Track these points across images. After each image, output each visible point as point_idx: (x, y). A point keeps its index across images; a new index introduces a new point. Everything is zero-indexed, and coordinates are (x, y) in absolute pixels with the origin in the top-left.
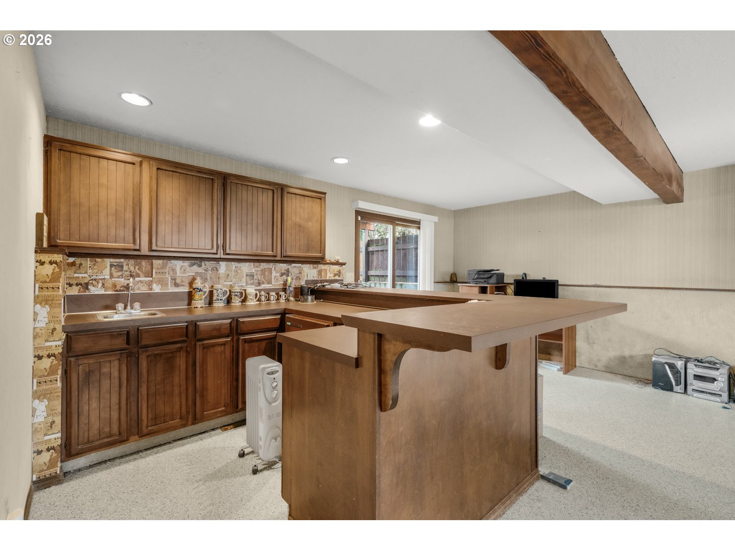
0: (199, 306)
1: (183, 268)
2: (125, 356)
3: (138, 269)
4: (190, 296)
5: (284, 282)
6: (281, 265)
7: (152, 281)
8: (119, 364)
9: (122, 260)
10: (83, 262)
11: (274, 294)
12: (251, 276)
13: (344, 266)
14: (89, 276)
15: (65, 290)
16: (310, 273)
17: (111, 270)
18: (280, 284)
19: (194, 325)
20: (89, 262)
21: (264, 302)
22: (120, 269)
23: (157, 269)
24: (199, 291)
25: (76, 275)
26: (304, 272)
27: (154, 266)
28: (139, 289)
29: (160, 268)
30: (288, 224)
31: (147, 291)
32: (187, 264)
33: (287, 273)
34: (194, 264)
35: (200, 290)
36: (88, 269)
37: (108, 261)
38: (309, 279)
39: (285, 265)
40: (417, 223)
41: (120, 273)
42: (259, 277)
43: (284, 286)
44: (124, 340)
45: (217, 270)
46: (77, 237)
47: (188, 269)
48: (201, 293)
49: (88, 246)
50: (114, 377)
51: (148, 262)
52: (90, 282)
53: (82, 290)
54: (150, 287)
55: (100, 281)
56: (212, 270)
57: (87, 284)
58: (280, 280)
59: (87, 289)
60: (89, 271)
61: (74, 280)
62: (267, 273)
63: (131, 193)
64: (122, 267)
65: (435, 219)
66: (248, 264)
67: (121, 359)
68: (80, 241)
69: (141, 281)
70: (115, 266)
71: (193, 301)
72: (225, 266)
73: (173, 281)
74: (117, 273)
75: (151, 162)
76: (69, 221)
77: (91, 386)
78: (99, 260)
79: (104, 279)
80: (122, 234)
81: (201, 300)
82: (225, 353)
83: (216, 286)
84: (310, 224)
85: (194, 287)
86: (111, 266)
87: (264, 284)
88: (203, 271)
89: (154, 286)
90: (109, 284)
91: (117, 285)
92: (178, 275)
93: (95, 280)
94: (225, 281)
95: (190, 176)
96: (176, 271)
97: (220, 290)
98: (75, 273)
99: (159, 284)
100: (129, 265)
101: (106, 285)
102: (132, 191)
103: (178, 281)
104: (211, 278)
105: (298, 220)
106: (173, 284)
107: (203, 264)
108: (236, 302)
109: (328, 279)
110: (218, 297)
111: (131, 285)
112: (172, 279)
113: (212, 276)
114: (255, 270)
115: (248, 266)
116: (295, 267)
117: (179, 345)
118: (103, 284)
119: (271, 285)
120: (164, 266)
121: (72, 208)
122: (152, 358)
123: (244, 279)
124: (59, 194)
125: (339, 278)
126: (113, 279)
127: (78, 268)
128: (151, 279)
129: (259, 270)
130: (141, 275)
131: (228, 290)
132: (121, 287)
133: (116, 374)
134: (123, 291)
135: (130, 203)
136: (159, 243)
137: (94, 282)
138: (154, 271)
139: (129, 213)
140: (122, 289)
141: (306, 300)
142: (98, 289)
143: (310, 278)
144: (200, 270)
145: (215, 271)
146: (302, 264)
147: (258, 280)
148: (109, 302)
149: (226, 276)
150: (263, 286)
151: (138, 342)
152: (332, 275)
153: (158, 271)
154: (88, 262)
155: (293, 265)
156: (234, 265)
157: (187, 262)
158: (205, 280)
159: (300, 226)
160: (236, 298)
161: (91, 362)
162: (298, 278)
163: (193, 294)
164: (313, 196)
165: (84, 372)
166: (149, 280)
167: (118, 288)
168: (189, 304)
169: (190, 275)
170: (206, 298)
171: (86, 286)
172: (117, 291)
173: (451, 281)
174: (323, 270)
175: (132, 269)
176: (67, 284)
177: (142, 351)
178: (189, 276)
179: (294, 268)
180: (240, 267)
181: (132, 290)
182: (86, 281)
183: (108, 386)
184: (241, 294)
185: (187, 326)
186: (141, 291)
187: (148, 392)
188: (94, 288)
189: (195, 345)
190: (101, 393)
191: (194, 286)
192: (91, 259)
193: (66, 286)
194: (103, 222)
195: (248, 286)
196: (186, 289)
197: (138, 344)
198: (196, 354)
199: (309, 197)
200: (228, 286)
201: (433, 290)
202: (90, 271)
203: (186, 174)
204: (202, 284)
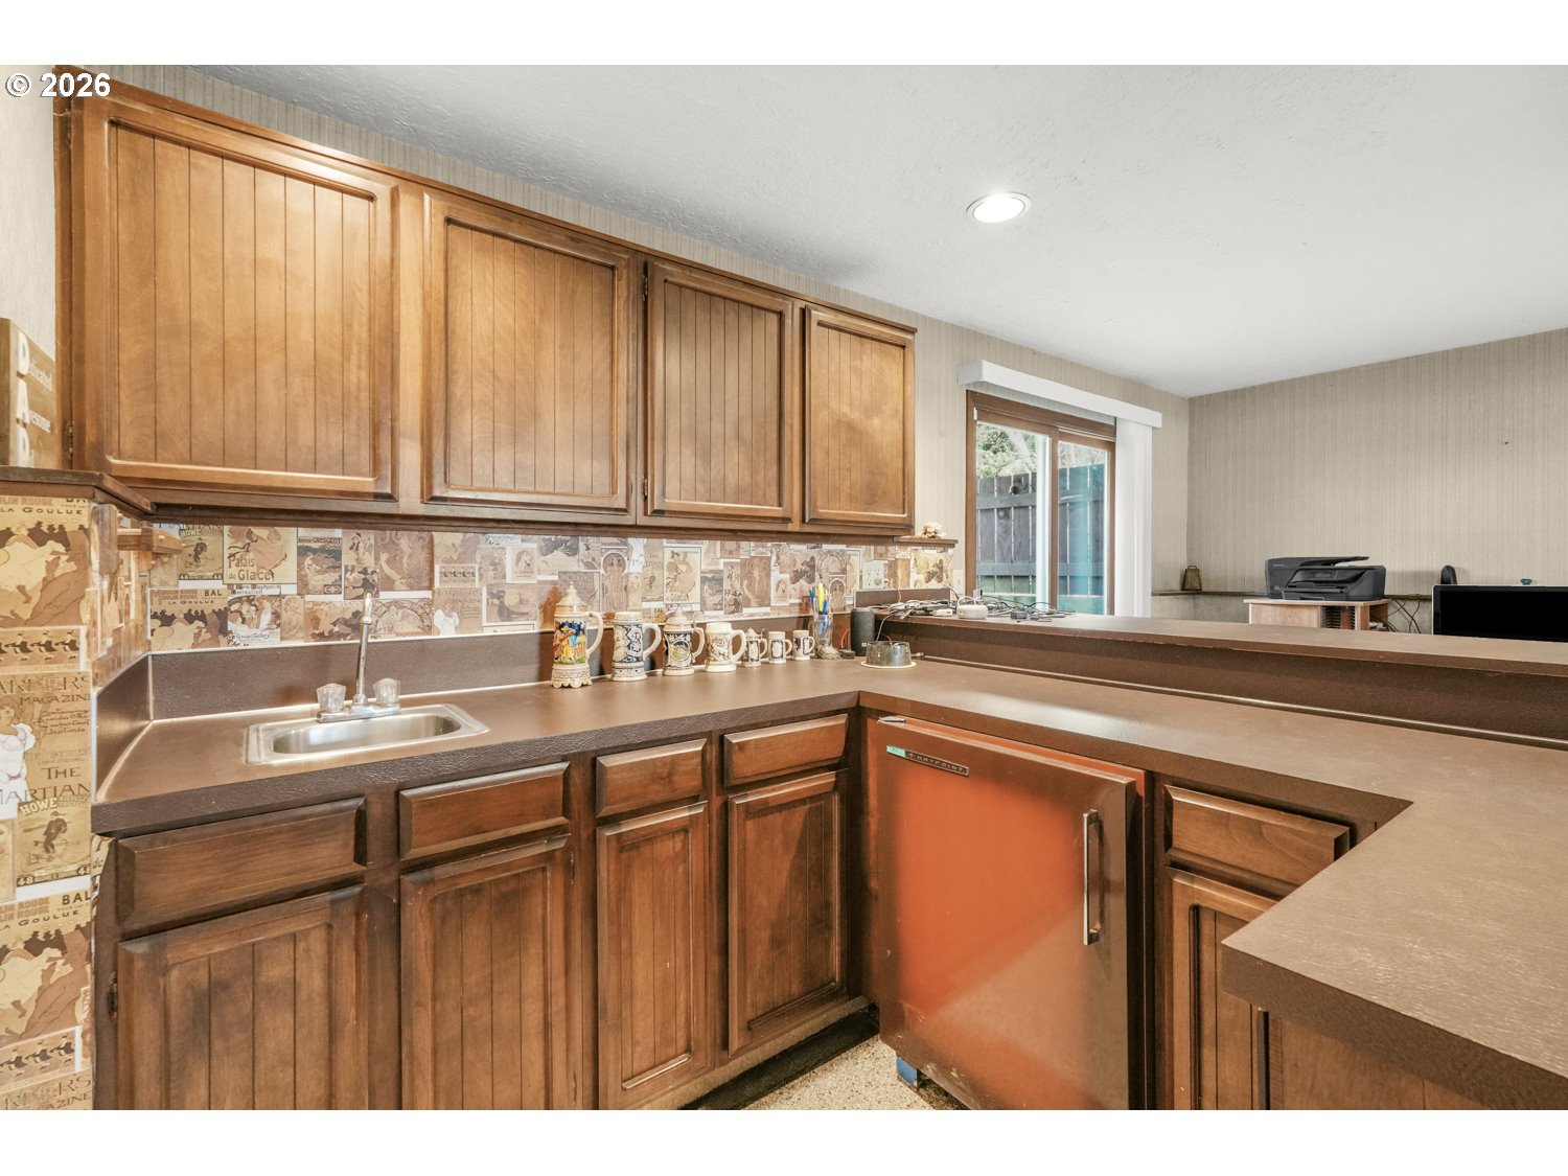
0: (577, 683)
1: (525, 558)
2: (347, 910)
3: (388, 562)
4: (547, 650)
5: (803, 598)
6: (795, 546)
7: (430, 603)
8: (329, 944)
9: (338, 533)
10: (208, 539)
11: (780, 635)
12: (714, 580)
13: (950, 551)
14: (230, 586)
15: (149, 637)
16: (866, 569)
17: (300, 566)
18: (791, 605)
19: (587, 765)
20: (228, 541)
21: (755, 664)
22: (331, 562)
23: (449, 561)
24: (577, 634)
25: (185, 585)
26: (852, 567)
27: (437, 551)
28: (391, 630)
29: (455, 558)
30: (819, 420)
31: (417, 634)
32: (535, 545)
33: (809, 572)
34: (556, 546)
35: (579, 630)
36: (226, 561)
37: (291, 536)
38: (866, 588)
39: (803, 547)
40: (1104, 432)
41: (331, 577)
42: (737, 584)
43: (801, 609)
44: (346, 845)
45: (621, 564)
46: (181, 446)
47: (539, 561)
48: (582, 638)
49: (217, 480)
50: (310, 999)
51: (421, 538)
52: (234, 607)
53: (205, 635)
54: (427, 623)
55: (266, 604)
56: (608, 563)
57: (222, 615)
58: (793, 592)
59: (224, 631)
60: (227, 572)
61: (178, 601)
62: (756, 573)
63: (363, 298)
64: (336, 555)
65: (1155, 418)
66: (705, 544)
67: (335, 926)
68: (191, 462)
69: (396, 603)
70: (314, 551)
71: (555, 666)
72: (642, 551)
73: (496, 601)
74: (320, 577)
75: (427, 197)
76: (153, 390)
77: (218, 1045)
78: (260, 532)
79: (280, 596)
80: (336, 440)
81: (581, 661)
82: (685, 861)
83: (622, 616)
84: (876, 421)
85: (561, 621)
86: (303, 551)
87: (749, 606)
88: (583, 569)
89: (439, 617)
90: (294, 615)
91: (322, 617)
92: (509, 580)
93: (250, 600)
94: (644, 599)
95: (548, 253)
96: (504, 567)
97: (634, 628)
98: (182, 576)
99: (453, 609)
100: (360, 549)
101: (285, 616)
102: (365, 293)
103: (510, 600)
104: (604, 589)
105: (845, 409)
106: (496, 609)
107: (582, 546)
108: (681, 665)
109: (912, 587)
110: (631, 652)
111: (367, 619)
112: (491, 595)
113: (607, 583)
114: (725, 563)
115: (707, 552)
116: (829, 552)
117: (541, 848)
118: (276, 615)
119: (767, 609)
120: (466, 554)
121: (161, 342)
122: (449, 903)
123: (695, 594)
124: (115, 288)
125: (940, 586)
126: (308, 598)
127: (191, 560)
128: (427, 594)
129: (737, 563)
130: (398, 584)
131: (656, 626)
132: (334, 624)
133: (313, 981)
134: (340, 636)
135: (361, 332)
136: (454, 476)
137: (245, 608)
138: (437, 568)
139: (359, 368)
140: (336, 629)
141: (888, 659)
142: (258, 632)
143: (869, 586)
144: (573, 565)
145: (615, 567)
146: (848, 544)
147: (735, 594)
148: (295, 676)
149: (647, 581)
150: (747, 613)
151: (398, 847)
152: (922, 577)
153: (451, 567)
154: (223, 539)
155: (826, 547)
156: (668, 546)
157: (536, 537)
158: (587, 595)
159: (851, 427)
160: (682, 651)
161: (218, 949)
162: (837, 587)
163: (558, 642)
164: (883, 337)
165: (189, 993)
166: (422, 600)
167: (325, 627)
168: (544, 673)
169: (546, 582)
170: (592, 655)
171: (219, 622)
172: (321, 636)
173: (1183, 589)
174: (899, 562)
175: (369, 561)
176: (154, 616)
177: (413, 883)
178: (540, 582)
179: (827, 555)
180: (686, 554)
181: (369, 632)
182: (219, 604)
183: (285, 1035)
184: (695, 638)
185: (567, 772)
186: (397, 635)
187: (434, 1040)
188: (245, 627)
189: (593, 839)
190: (261, 1067)
191: (562, 616)
192: (235, 528)
193: (151, 624)
194: (271, 398)
195: (706, 613)
196: (532, 626)
197: (398, 852)
198: (595, 872)
199: (872, 339)
200: (653, 614)
201: (1149, 616)
202: (231, 571)
203: (536, 246)
204: (584, 608)
